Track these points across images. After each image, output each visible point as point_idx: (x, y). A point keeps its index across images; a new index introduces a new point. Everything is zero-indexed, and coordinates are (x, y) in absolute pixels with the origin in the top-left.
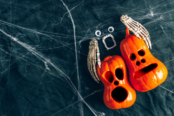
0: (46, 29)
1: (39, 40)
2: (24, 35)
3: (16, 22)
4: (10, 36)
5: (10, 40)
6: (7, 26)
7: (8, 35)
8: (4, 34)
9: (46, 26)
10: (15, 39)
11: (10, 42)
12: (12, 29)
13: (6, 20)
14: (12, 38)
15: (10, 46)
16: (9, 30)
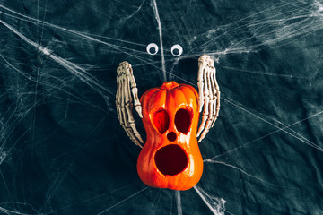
0: (107, 33)
1: (93, 54)
2: (64, 42)
3: (48, 17)
4: (35, 45)
5: (36, 53)
6: (29, 24)
7: (32, 43)
8: (24, 41)
9: (107, 26)
10: (46, 51)
11: (35, 57)
12: (41, 30)
13: (27, 11)
14: (40, 48)
15: (37, 64)
16: (34, 33)
